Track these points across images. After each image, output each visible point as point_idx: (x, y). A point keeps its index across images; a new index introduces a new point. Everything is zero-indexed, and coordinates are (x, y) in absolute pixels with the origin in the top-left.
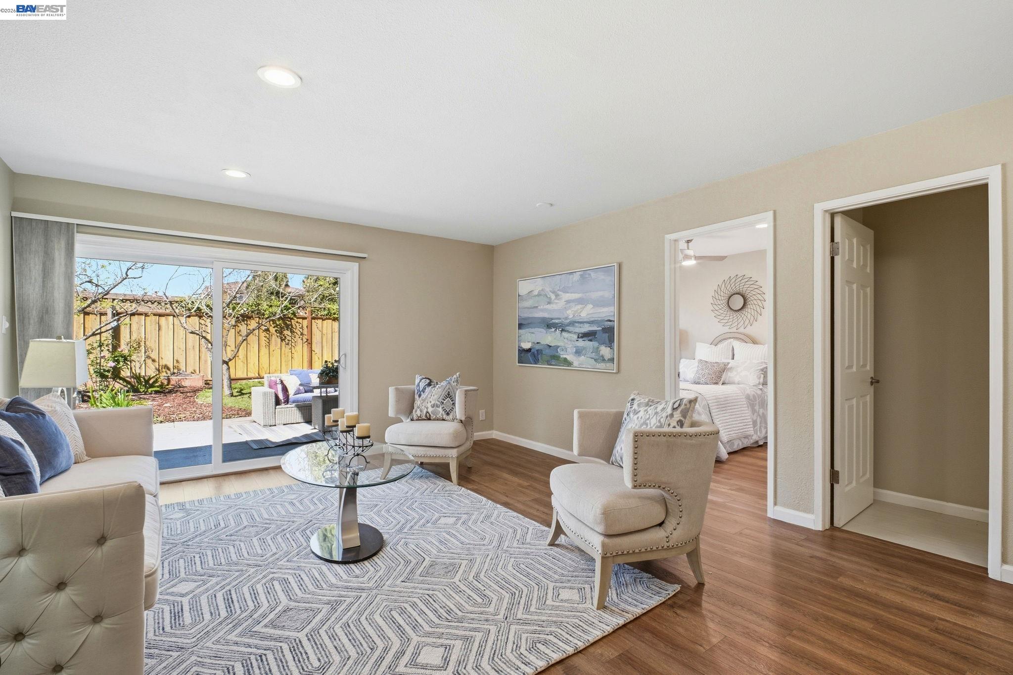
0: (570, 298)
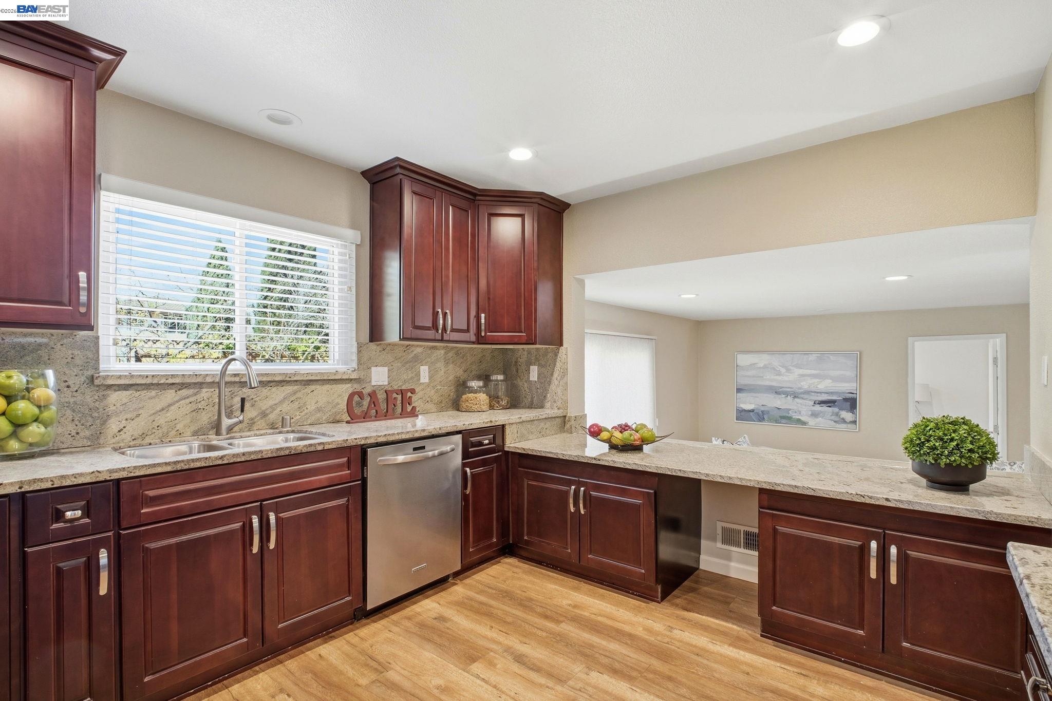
0: (804, 373)
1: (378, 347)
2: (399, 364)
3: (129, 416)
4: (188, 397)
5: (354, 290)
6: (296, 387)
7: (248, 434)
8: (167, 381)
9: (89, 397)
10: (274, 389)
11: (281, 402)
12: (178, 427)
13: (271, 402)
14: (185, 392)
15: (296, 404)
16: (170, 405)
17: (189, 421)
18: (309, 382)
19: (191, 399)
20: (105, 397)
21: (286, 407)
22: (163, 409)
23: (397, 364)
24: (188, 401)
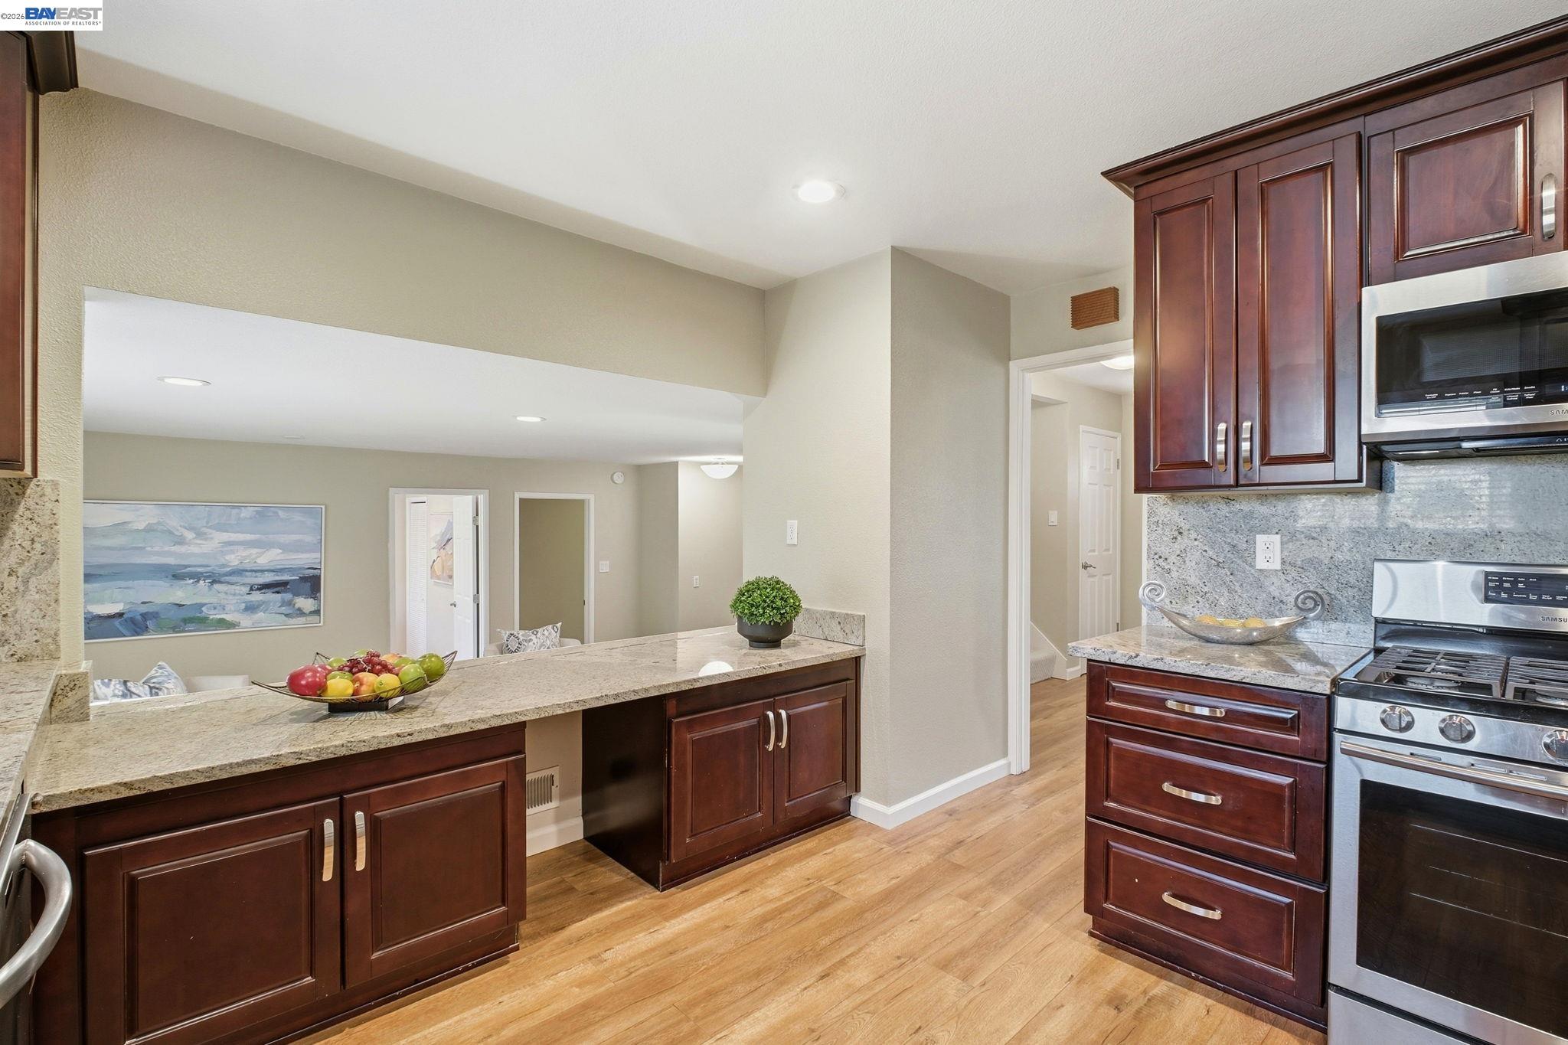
0: (232, 539)
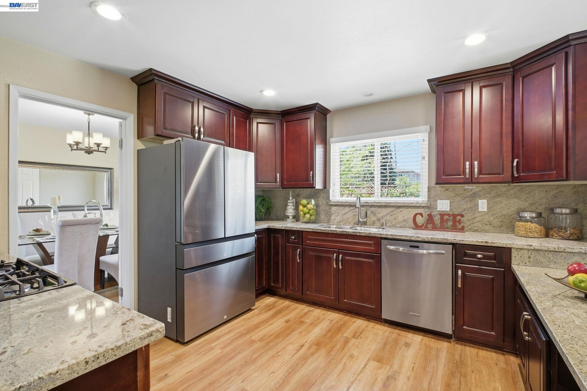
1: (442, 189)
2: (460, 199)
3: (336, 215)
4: (352, 210)
5: (427, 158)
6: (393, 209)
7: (372, 227)
8: (345, 204)
9: (327, 208)
10: (383, 209)
11: (386, 215)
12: (350, 220)
13: (381, 215)
14: (351, 208)
15: (393, 217)
16: (347, 212)
17: (352, 219)
18: (400, 207)
19: (353, 211)
20: (331, 208)
21: (388, 218)
22: (345, 214)
23: (457, 199)
24: (352, 211)
